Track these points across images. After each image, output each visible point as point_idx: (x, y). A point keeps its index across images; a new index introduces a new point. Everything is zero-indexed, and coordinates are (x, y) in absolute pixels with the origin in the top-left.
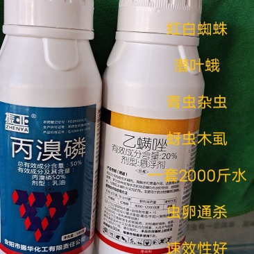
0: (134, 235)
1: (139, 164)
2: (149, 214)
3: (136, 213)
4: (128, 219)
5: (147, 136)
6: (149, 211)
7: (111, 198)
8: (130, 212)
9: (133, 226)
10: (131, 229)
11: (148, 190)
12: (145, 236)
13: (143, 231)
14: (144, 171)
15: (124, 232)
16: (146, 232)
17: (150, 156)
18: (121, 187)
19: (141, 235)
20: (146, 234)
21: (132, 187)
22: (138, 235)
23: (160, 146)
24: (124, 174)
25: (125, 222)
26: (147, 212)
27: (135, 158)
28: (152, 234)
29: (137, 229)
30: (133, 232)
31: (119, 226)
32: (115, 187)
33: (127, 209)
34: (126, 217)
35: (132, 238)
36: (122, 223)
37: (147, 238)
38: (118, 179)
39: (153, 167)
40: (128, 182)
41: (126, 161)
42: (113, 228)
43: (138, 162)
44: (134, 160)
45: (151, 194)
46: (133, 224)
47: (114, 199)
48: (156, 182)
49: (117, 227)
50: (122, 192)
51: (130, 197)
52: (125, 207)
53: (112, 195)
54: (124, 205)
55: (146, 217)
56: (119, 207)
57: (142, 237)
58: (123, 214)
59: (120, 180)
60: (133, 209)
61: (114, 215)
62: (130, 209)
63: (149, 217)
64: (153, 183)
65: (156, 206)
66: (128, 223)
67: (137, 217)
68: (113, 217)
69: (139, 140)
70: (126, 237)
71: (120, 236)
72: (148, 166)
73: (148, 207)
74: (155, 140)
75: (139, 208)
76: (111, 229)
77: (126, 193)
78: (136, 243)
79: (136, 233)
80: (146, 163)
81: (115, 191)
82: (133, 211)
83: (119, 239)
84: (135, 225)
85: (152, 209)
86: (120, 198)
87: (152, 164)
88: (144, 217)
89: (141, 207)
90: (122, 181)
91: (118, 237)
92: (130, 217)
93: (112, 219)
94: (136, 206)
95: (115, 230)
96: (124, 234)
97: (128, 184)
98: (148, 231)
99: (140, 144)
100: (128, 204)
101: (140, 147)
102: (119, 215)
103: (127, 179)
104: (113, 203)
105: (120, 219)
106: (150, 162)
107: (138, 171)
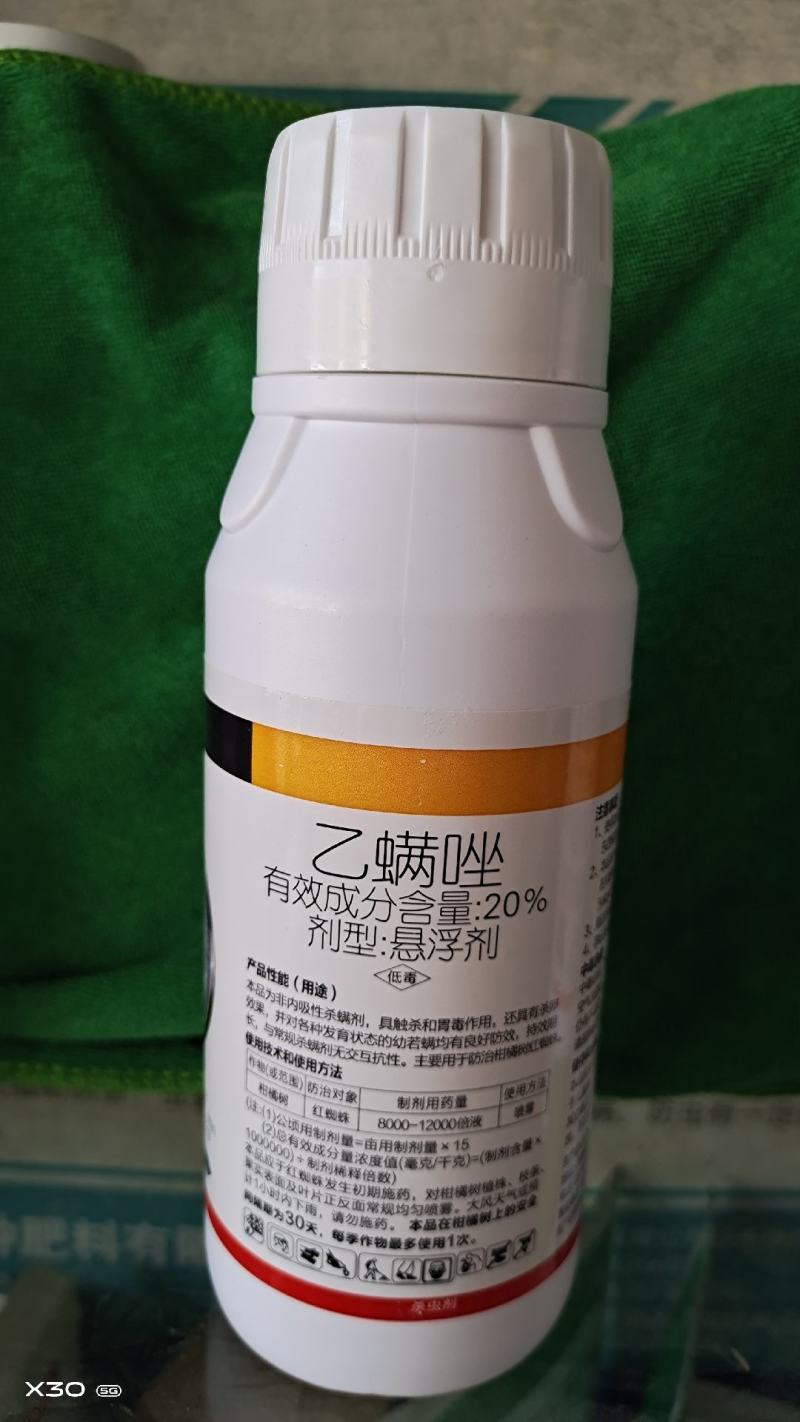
0: (380, 1243)
1: (389, 948)
2: (440, 1153)
3: (383, 1154)
4: (352, 1182)
5: (418, 824)
6: (440, 1142)
7: (273, 1094)
8: (356, 1150)
9: (373, 1208)
10: (366, 1223)
11: (428, 1053)
12: (425, 1244)
13: (415, 1226)
14: (411, 978)
15: (338, 1236)
16: (430, 1227)
17: (435, 912)
18: (314, 1046)
19: (410, 1244)
20: (432, 1235)
21: (358, 1047)
22: (395, 1245)
23: (473, 864)
24: (322, 991)
25: (338, 1194)
26: (431, 1148)
27: (370, 922)
28: (457, 1233)
29: (391, 1220)
30: (373, 1233)
31: (311, 1210)
32: (285, 1046)
33: (344, 1137)
34: (340, 1171)
35: (370, 1258)
36: (323, 1199)
37: (434, 1252)
38: (299, 1015)
39: (446, 956)
40: (344, 1026)
41: (327, 937)
42: (286, 1217)
43: (384, 939)
44: (362, 929)
45: (445, 1071)
46: (371, 1199)
47: (283, 1099)
48: (464, 1016)
49: (302, 1212)
50: (318, 1068)
51: (353, 1090)
52: (335, 1131)
53: (273, 1080)
54: (331, 1122)
55: (427, 1164)
56: (306, 1129)
57: (415, 1251)
58: (329, 1161)
59: (306, 1017)
60: (368, 1137)
61: (286, 1163)
62: (356, 1137)
63: (439, 1167)
64: (451, 1025)
65: (469, 1116)
66: (351, 1197)
67: (390, 1171)
68: (283, 1174)
69: (382, 843)
70: (345, 1253)
71: (318, 1250)
72: (426, 955)
73: (433, 1124)
74: (453, 842)
75: (393, 1131)
76: (276, 1221)
77: (337, 1074)
78: (388, 1276)
79: (388, 1236)
80: (418, 942)
81: (287, 1065)
82: (370, 1144)
83: (313, 1262)
84: (381, 1202)
85: (449, 1131)
86: (312, 1095)
87: (444, 945)
88: (419, 1165)
89: (405, 1126)
90: (317, 1021)
91: (310, 1256)
92: (358, 1172)
93: (279, 1182)
94: (383, 1124)
95: (293, 1229)
96: (335, 1242)
97: (343, 1035)
98: (438, 1223)
99: (388, 862)
100: (346, 1119)
101: (387, 876)
102: (311, 1163)
103: (339, 1013)
104: (283, 1113)
105: (317, 1181)
106: (433, 937)
107: (385, 976)
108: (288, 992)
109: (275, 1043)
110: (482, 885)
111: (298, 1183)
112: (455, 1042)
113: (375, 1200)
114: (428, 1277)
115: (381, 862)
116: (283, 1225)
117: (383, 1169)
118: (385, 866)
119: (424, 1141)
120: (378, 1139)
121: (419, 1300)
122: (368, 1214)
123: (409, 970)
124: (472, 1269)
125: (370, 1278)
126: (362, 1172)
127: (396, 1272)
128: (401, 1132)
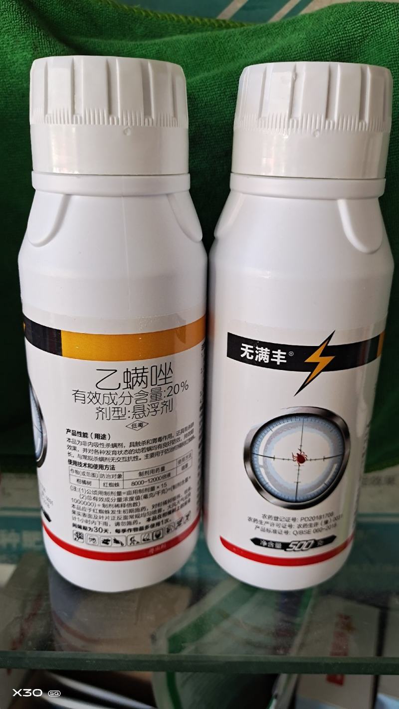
0: (135, 530)
1: (131, 414)
2: (156, 490)
3: (134, 495)
4: (122, 509)
5: (139, 364)
6: (156, 486)
7: (84, 482)
8: (123, 496)
9: (132, 517)
10: (129, 523)
11: (150, 452)
12: (153, 526)
13: (149, 520)
14: (141, 425)
15: (117, 531)
16: (154, 519)
17: (148, 397)
18: (102, 459)
19: (147, 527)
20: (155, 522)
21: (121, 456)
22: (141, 529)
23: (162, 376)
24: (104, 437)
25: (117, 515)
26: (153, 489)
27: (123, 406)
28: (164, 519)
29: (139, 520)
30: (132, 527)
31: (106, 524)
32: (88, 462)
33: (118, 492)
34: (117, 506)
35: (132, 536)
36: (110, 518)
37: (157, 528)
38: (94, 448)
39: (154, 413)
40: (115, 449)
41: (104, 415)
42: (94, 529)
43: (129, 411)
44: (120, 409)
45: (156, 458)
46: (131, 514)
47: (89, 483)
48: (162, 436)
49: (101, 526)
50: (104, 467)
51: (120, 473)
52: (113, 491)
53: (84, 477)
54: (112, 488)
55: (152, 495)
56: (101, 493)
57: (149, 529)
58: (112, 503)
59: (97, 448)
60: (128, 490)
61: (93, 508)
62: (123, 491)
63: (156, 495)
64: (157, 440)
65: (166, 473)
66: (122, 515)
67: (137, 501)
68: (91, 513)
69: (126, 373)
70: (121, 537)
71: (110, 539)
72: (146, 415)
73: (153, 479)
74: (154, 368)
75: (138, 486)
76: (90, 532)
77: (113, 468)
78: (139, 541)
79: (138, 526)
80: (143, 410)
81: (90, 469)
82: (129, 493)
83: (108, 544)
84: (135, 514)
85: (159, 481)
86: (103, 479)
87: (153, 410)
88: (149, 497)
89: (142, 483)
90: (102, 449)
91: (106, 542)
92: (125, 504)
93: (90, 516)
94: (134, 484)
95: (98, 533)
96: (117, 534)
97: (114, 453)
98: (157, 516)
99: (129, 381)
100: (118, 485)
101: (129, 387)
102: (104, 506)
103: (112, 444)
104: (89, 489)
105: (107, 512)
106: (148, 407)
107: (130, 426)
108: (87, 440)
109: (83, 461)
110: (166, 383)
111: (99, 515)
112: (160, 446)
113: (132, 514)
114: (155, 538)
115: (126, 381)
116: (93, 533)
117: (135, 501)
118: (127, 382)
119: (150, 486)
120: (132, 490)
121: (152, 548)
122: (130, 520)
123: (140, 422)
124: (170, 531)
125: (132, 544)
126: (126, 504)
127: (142, 539)
128: (141, 485)
